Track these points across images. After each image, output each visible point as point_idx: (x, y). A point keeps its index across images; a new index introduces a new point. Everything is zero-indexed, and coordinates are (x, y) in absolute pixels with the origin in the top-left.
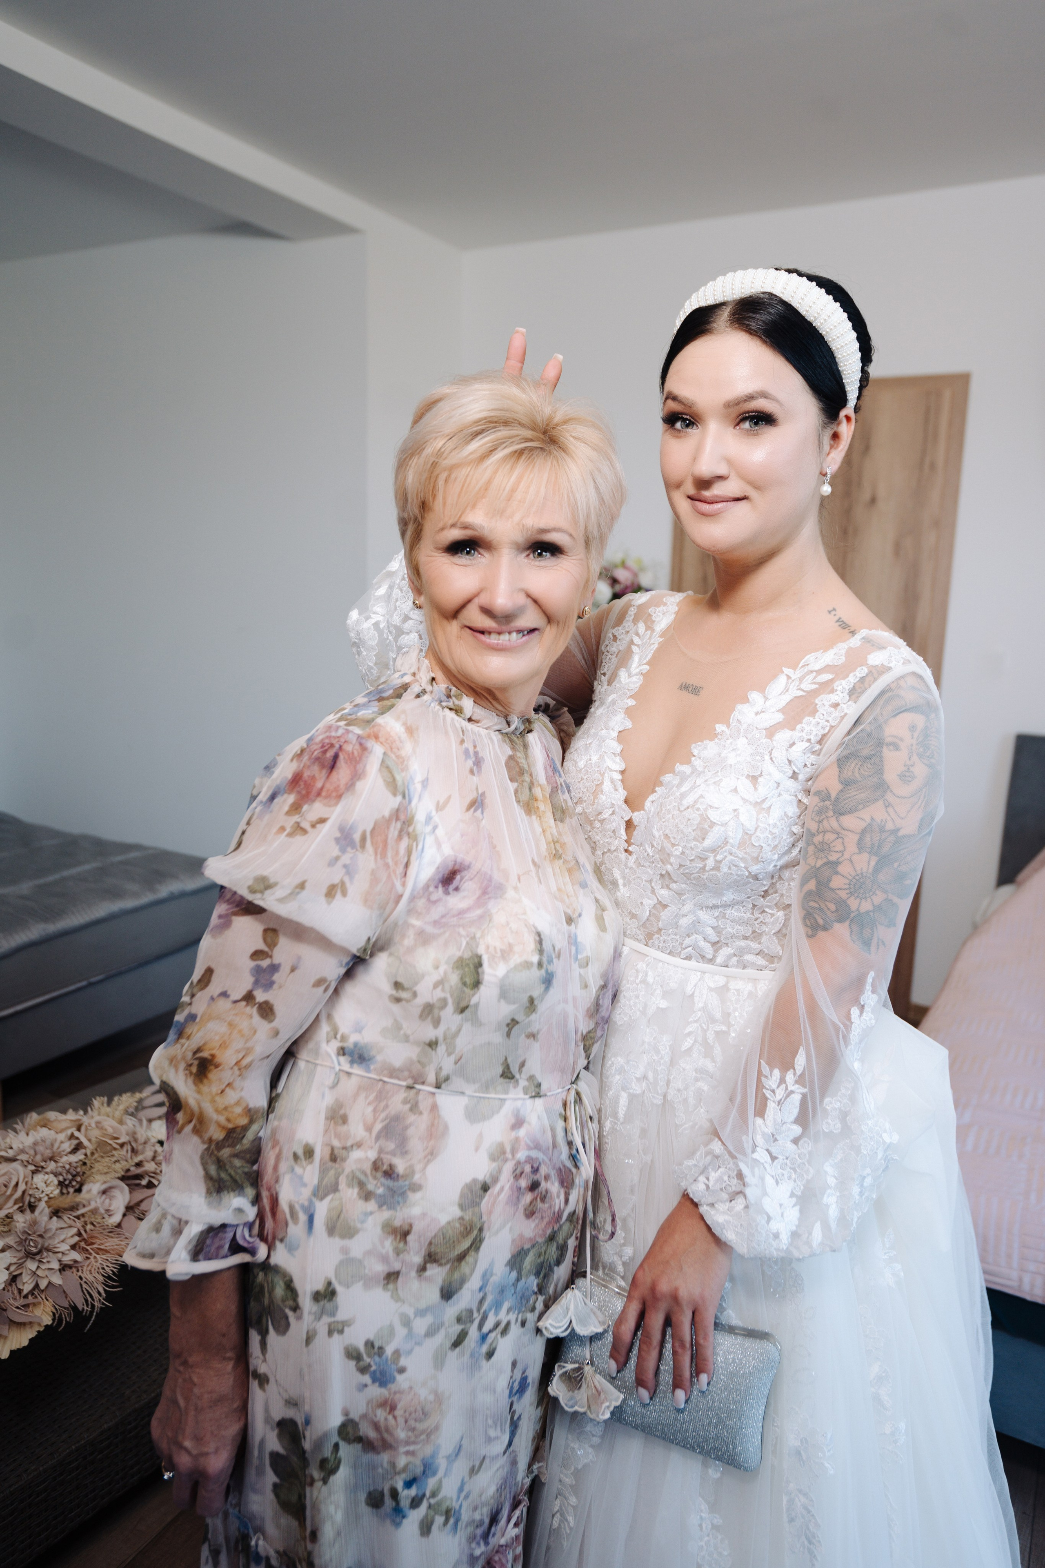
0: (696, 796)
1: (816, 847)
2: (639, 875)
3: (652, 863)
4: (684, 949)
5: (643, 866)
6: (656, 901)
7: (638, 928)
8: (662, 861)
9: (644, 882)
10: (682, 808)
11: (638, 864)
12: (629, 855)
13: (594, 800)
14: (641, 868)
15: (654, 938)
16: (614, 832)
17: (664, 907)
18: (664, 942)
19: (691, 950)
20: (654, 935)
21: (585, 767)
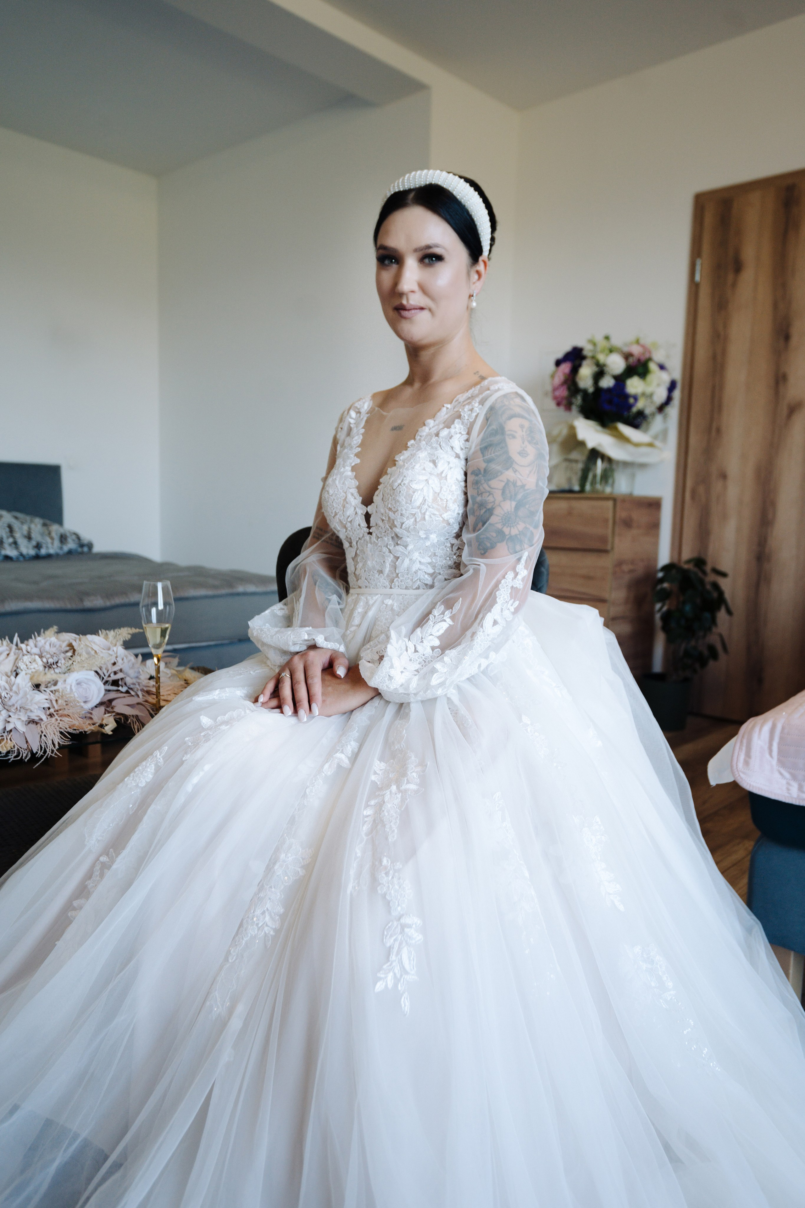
2: (379, 545)
3: (386, 532)
4: (414, 582)
5: (381, 537)
6: (392, 556)
7: (385, 579)
8: (392, 529)
9: (383, 547)
10: (394, 488)
11: (378, 538)
12: (371, 536)
13: (344, 511)
14: (379, 539)
15: (395, 580)
16: (359, 525)
17: (397, 558)
18: (401, 582)
19: (418, 583)
20: (394, 579)
21: (334, 492)
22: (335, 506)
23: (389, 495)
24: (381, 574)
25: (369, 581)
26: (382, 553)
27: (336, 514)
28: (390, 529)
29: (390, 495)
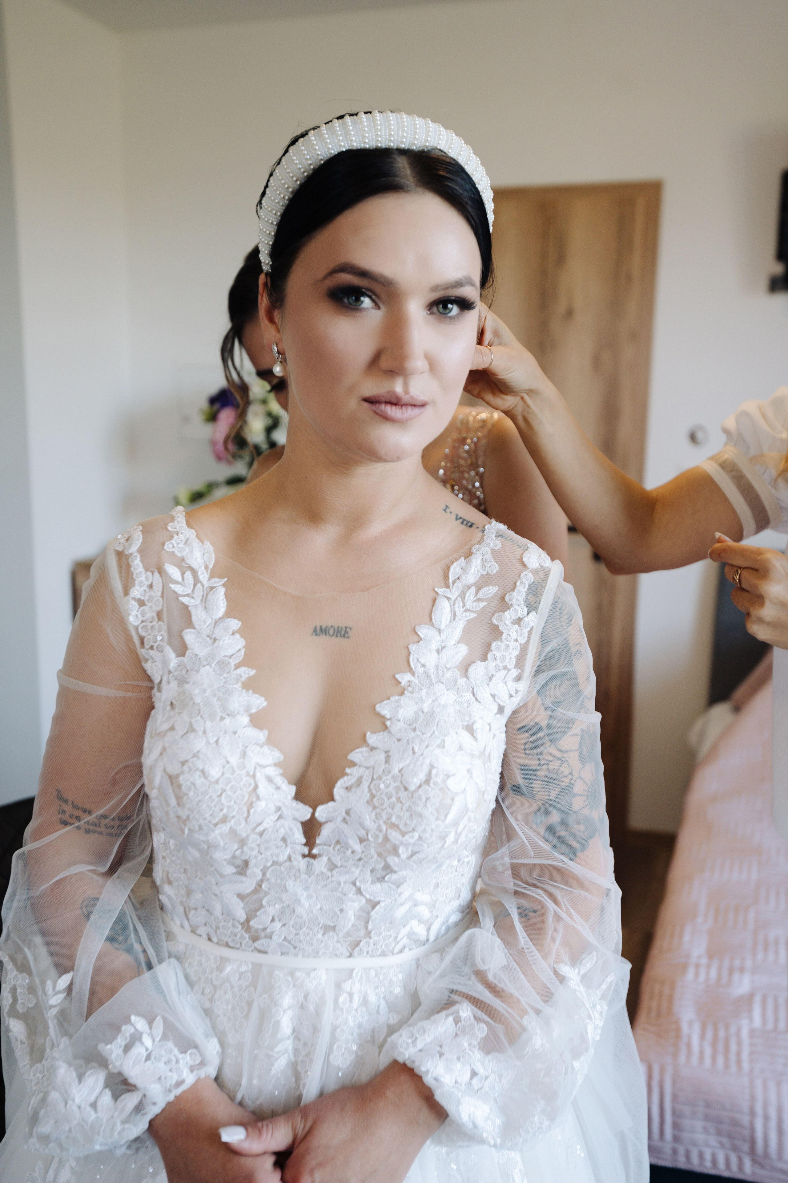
0: (426, 769)
1: (543, 781)
2: (334, 879)
3: (360, 859)
4: (398, 943)
5: (341, 866)
6: (364, 901)
7: (338, 941)
8: (379, 855)
9: (342, 884)
10: (412, 788)
11: (332, 867)
12: (312, 860)
13: (248, 812)
14: (337, 870)
15: (361, 944)
16: (284, 840)
17: (374, 905)
18: (374, 945)
19: (405, 941)
20: (360, 941)
21: (223, 774)
22: (226, 804)
23: (394, 799)
24: (331, 933)
25: (296, 945)
26: (338, 894)
27: (224, 820)
28: (376, 857)
29: (398, 799)
